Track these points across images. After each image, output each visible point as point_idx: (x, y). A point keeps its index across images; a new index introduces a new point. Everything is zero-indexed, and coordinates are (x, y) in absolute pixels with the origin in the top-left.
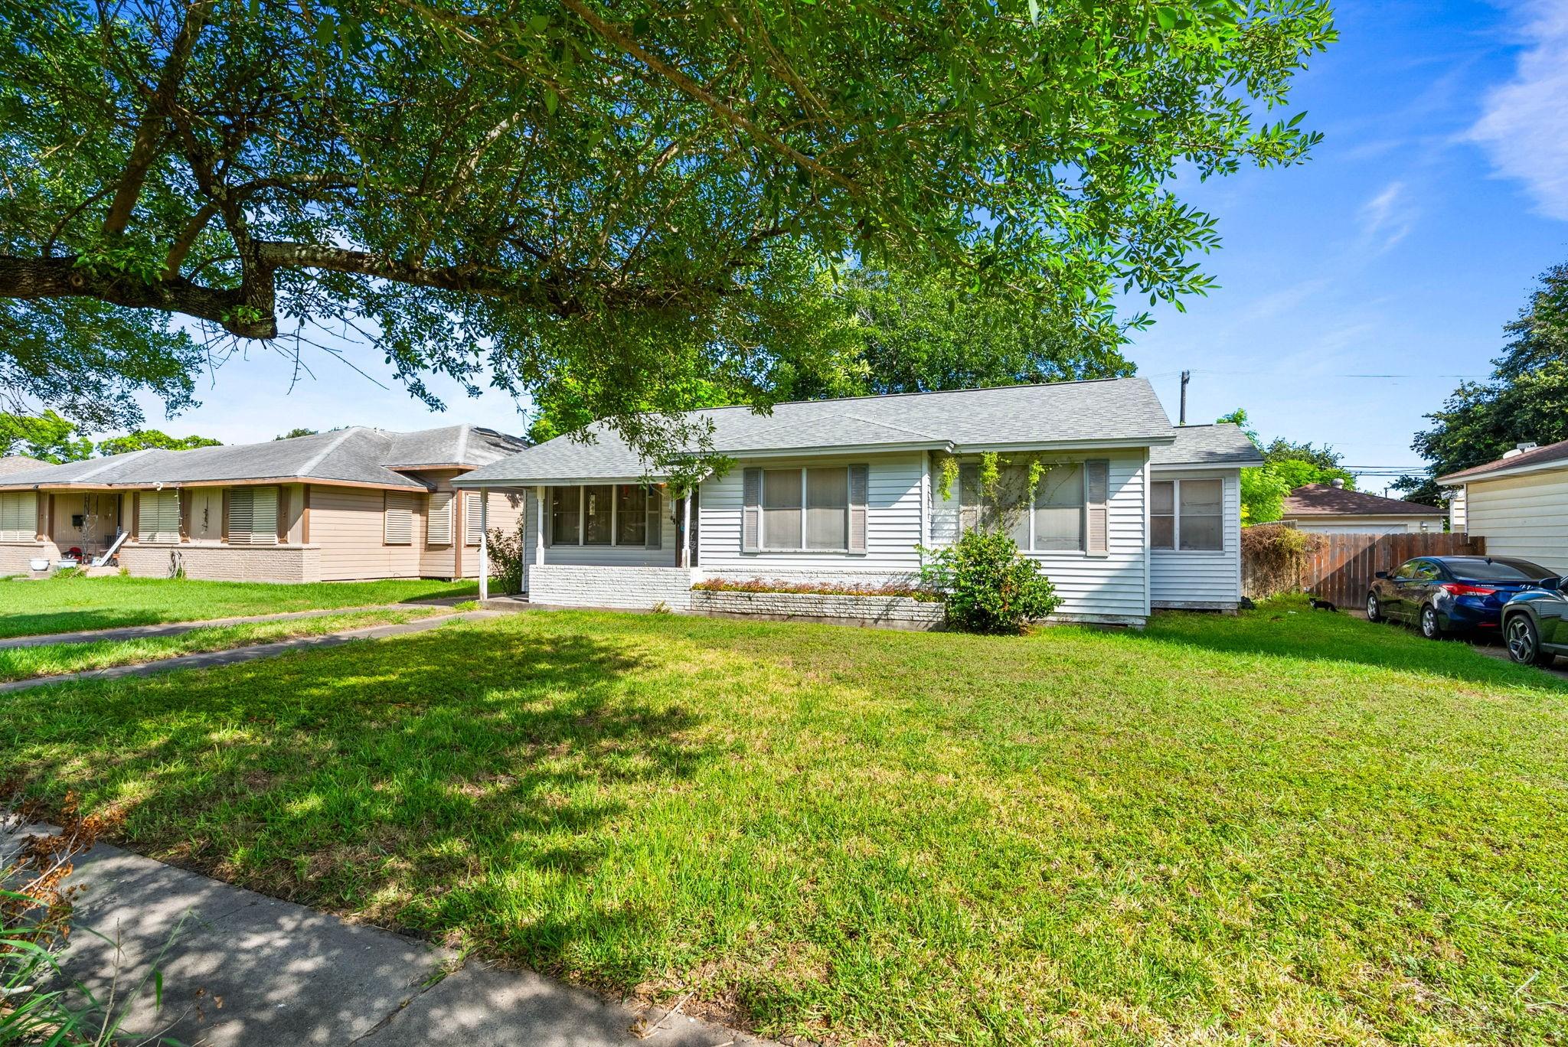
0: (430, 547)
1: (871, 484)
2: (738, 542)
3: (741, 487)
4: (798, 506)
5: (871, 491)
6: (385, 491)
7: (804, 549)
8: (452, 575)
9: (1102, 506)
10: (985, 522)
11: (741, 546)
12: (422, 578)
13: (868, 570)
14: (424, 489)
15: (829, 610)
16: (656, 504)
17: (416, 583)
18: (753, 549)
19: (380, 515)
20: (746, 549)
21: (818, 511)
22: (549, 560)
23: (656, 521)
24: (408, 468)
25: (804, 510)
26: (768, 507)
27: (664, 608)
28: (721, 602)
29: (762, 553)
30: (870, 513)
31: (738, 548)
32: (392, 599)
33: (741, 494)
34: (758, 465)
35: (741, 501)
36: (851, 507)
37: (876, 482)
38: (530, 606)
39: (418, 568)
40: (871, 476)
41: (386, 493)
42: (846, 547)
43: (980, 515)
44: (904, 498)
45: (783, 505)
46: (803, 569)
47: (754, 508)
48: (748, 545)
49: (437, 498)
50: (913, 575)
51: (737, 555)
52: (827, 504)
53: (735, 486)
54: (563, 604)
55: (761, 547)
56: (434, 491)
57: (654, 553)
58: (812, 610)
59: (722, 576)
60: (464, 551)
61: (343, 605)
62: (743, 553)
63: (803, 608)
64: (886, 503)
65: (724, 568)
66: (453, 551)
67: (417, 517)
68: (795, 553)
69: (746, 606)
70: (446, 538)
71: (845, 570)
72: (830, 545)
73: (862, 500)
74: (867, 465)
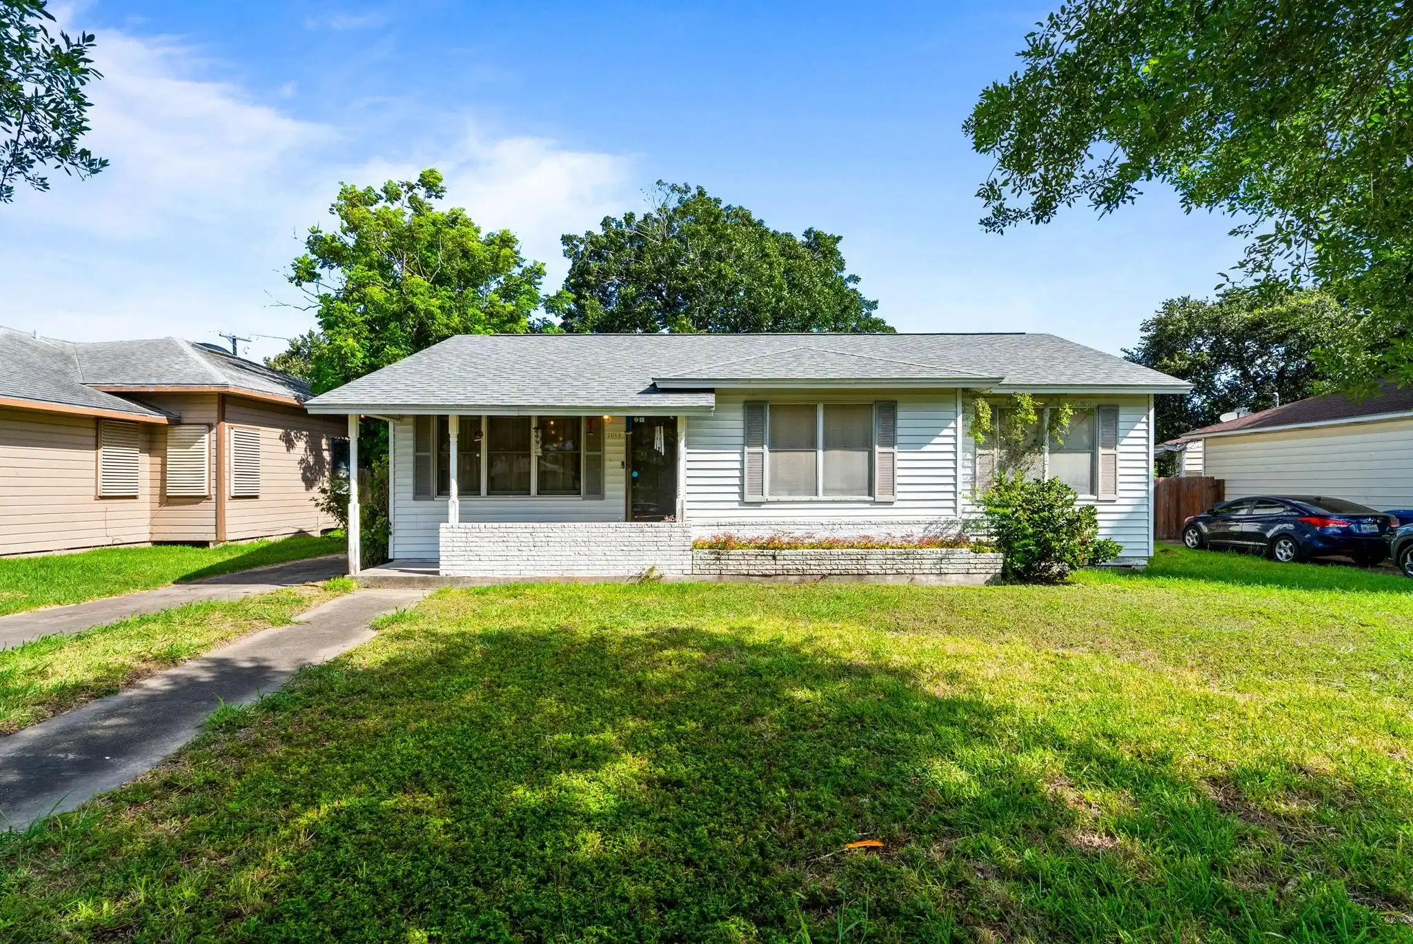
0: (167, 500)
1: (899, 423)
2: (737, 489)
3: (740, 424)
4: (812, 446)
5: (899, 432)
6: (98, 420)
7: (821, 497)
8: (212, 537)
9: (1112, 451)
10: (1003, 467)
11: (742, 494)
12: (156, 543)
13: (900, 519)
14: (162, 419)
15: (873, 567)
16: (597, 442)
17: (149, 551)
18: (757, 498)
19: (90, 455)
20: (748, 498)
21: (837, 453)
22: (465, 517)
23: (597, 464)
24: (133, 389)
25: (820, 453)
26: (774, 448)
27: (655, 574)
28: (734, 563)
29: (768, 502)
30: (899, 456)
31: (737, 497)
32: (159, 580)
33: (740, 432)
34: (762, 397)
35: (740, 440)
36: (878, 449)
37: (906, 420)
38: (442, 580)
39: (147, 530)
40: (900, 414)
41: (99, 423)
42: (871, 493)
43: (997, 459)
44: (937, 440)
45: (793, 446)
46: (824, 520)
47: (759, 449)
48: (751, 493)
49: (183, 432)
50: (951, 523)
51: (736, 505)
52: (846, 445)
53: (734, 422)
54: (498, 574)
55: (767, 497)
56: (176, 422)
57: (593, 505)
58: (852, 567)
59: (733, 531)
60: (229, 505)
61: (90, 594)
62: (743, 502)
63: (844, 565)
64: (917, 445)
65: (723, 521)
66: (211, 505)
67: (145, 459)
68: (811, 502)
69: (768, 566)
70: (201, 487)
71: (873, 520)
72: (850, 491)
73: (890, 441)
74: (896, 402)
